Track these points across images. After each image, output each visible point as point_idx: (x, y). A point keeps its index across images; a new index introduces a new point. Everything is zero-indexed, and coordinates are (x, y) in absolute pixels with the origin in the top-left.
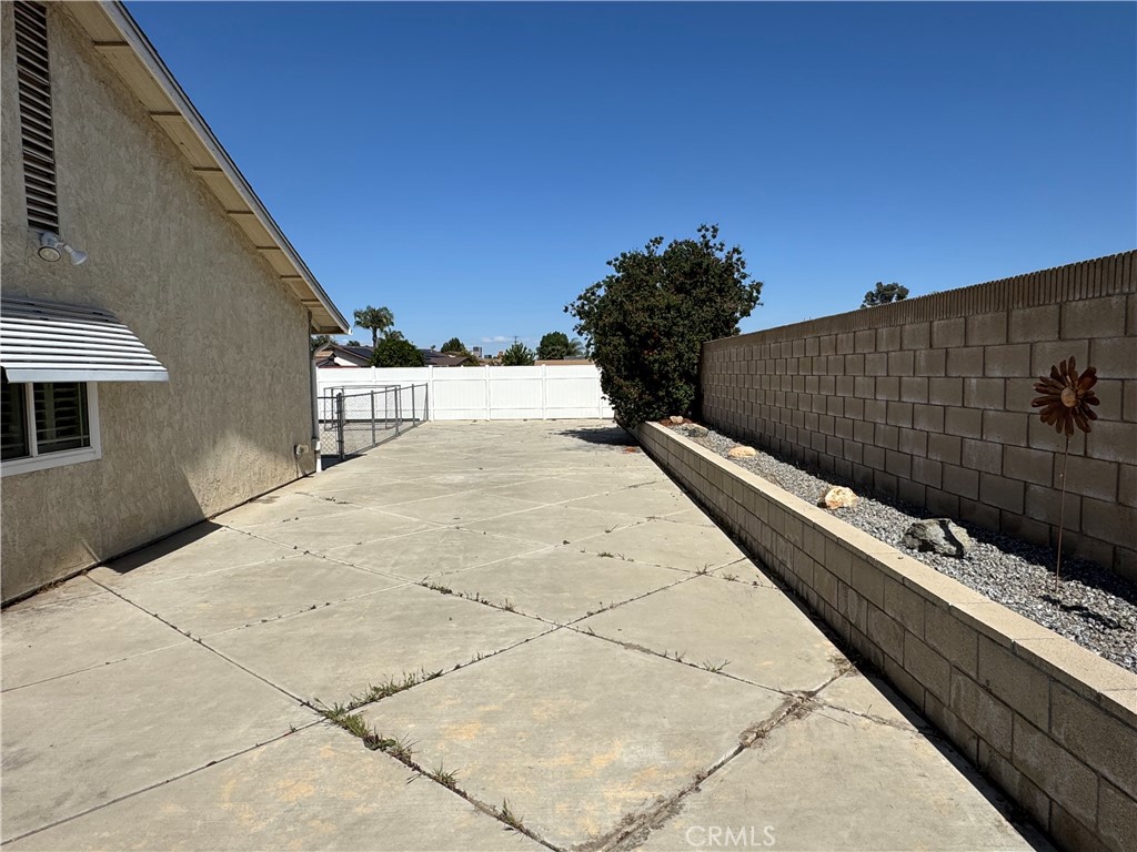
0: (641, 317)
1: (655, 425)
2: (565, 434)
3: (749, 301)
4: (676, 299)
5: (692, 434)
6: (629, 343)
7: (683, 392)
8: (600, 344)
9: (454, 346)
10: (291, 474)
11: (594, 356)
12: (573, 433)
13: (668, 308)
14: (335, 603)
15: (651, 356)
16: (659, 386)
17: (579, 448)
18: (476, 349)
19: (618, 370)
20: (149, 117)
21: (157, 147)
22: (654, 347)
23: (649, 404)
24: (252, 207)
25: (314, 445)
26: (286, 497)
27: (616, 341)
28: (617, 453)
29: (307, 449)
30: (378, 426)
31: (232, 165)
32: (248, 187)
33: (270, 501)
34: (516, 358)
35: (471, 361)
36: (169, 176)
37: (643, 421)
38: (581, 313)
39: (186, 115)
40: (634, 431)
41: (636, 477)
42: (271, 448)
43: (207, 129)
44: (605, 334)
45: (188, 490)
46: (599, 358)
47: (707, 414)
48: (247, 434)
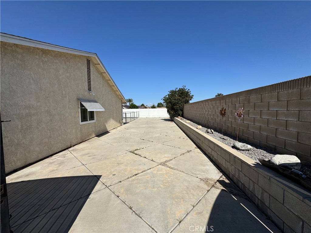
0: (173, 101)
1: (176, 118)
2: (161, 119)
3: (191, 98)
4: (179, 98)
5: (181, 119)
6: (172, 105)
7: (180, 113)
8: (167, 105)
9: (143, 105)
10: (119, 125)
11: (166, 107)
12: (163, 119)
13: (178, 99)
14: (129, 141)
15: (175, 107)
16: (176, 112)
17: (163, 122)
18: (147, 106)
19: (170, 109)
20: (101, 74)
21: (102, 78)
22: (176, 105)
23: (175, 115)
24: (115, 85)
25: (122, 121)
26: (119, 128)
27: (169, 104)
28: (170, 122)
29: (121, 122)
30: (132, 118)
31: (112, 79)
32: (114, 83)
33: (116, 129)
34: (153, 107)
35: (146, 108)
36: (104, 82)
37: (174, 117)
38: (164, 100)
39: (107, 73)
40: (173, 119)
41: (172, 126)
42: (117, 121)
43: (109, 75)
44: (168, 103)
45: (106, 127)
46: (167, 107)
47: (184, 116)
48: (113, 119)
